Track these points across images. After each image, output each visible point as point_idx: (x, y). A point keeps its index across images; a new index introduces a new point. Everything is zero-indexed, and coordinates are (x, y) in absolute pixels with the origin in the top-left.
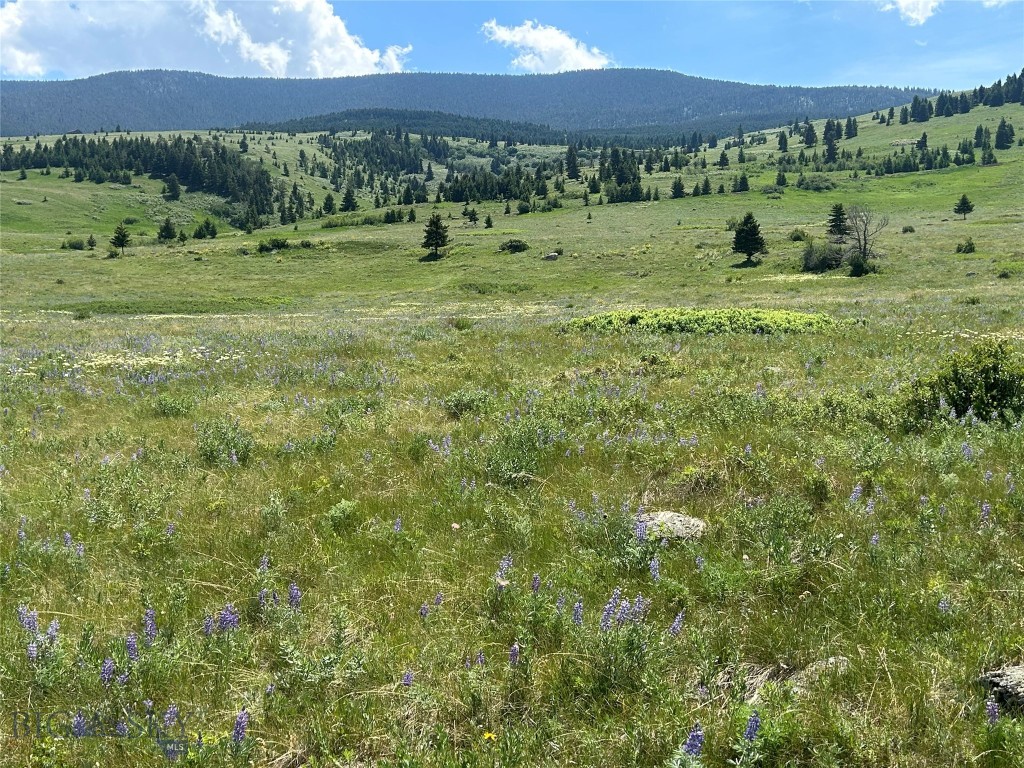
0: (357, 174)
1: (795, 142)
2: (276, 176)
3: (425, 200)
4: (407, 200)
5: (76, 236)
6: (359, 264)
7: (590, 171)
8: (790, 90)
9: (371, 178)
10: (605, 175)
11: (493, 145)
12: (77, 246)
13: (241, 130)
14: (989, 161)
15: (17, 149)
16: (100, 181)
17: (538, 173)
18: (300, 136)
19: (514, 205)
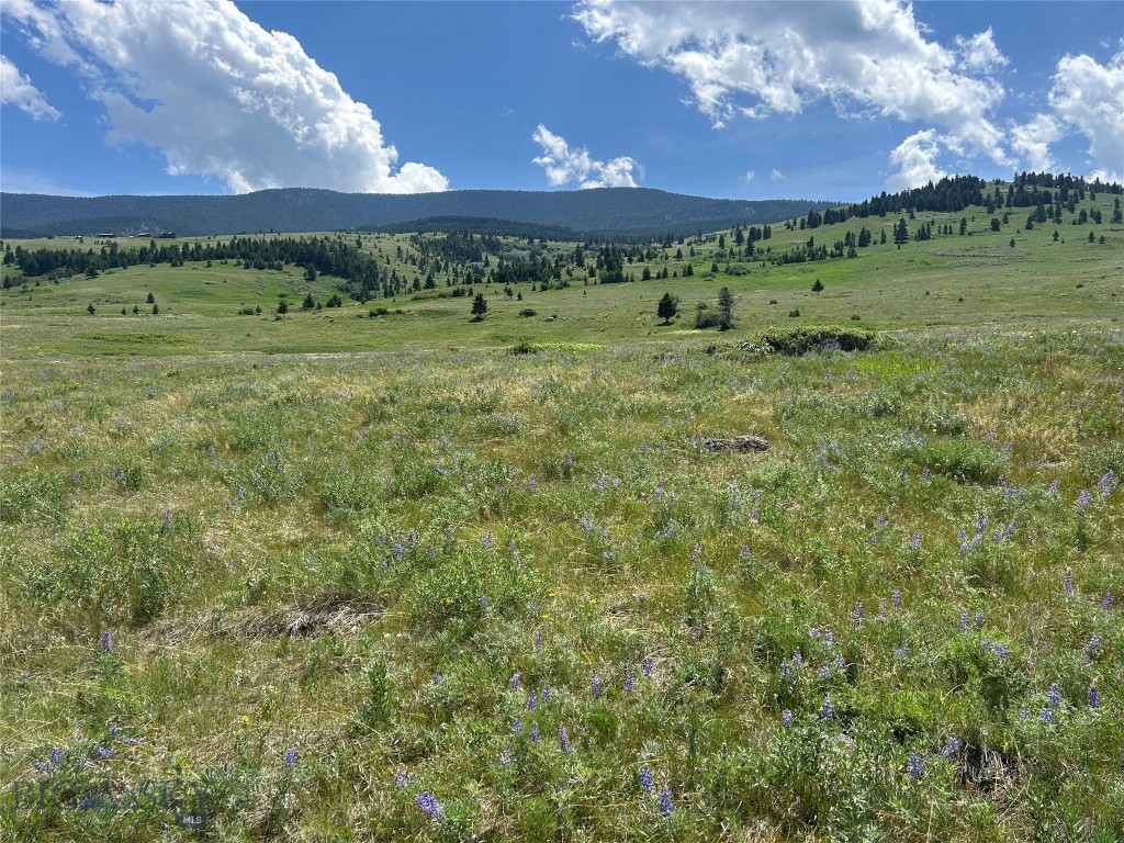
0: (437, 262)
1: (730, 241)
2: (381, 264)
3: (480, 282)
4: (468, 281)
5: (247, 306)
6: (433, 324)
7: (591, 262)
8: (739, 202)
9: (447, 265)
10: (600, 266)
11: (531, 242)
12: (249, 312)
13: (357, 230)
14: (852, 255)
15: (204, 247)
16: (261, 268)
17: (556, 262)
18: (398, 236)
19: (538, 285)
